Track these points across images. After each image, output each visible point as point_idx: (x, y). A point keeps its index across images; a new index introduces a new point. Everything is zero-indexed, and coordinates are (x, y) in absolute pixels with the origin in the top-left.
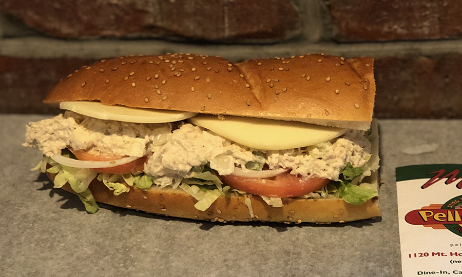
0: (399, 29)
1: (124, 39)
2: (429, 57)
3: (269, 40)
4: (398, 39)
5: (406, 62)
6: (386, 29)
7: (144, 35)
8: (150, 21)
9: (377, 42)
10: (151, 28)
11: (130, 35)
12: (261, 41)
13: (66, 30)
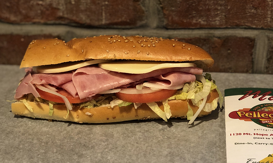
0: (202, 21)
1: (46, 24)
2: (219, 38)
3: (128, 27)
4: (201, 28)
5: (206, 40)
6: (194, 21)
7: (57, 22)
8: (61, 14)
9: (189, 29)
10: (61, 18)
11: (49, 22)
12: (123, 27)
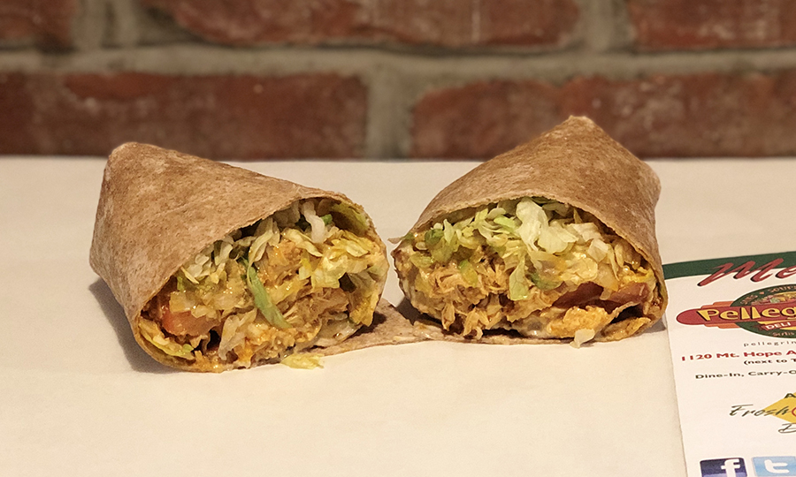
0: (723, 31)
1: (324, 47)
2: (765, 72)
3: (536, 48)
4: (720, 47)
5: (732, 79)
6: (703, 31)
7: (354, 40)
8: (363, 17)
9: (690, 51)
10: (364, 29)
11: (333, 41)
12: (524, 49)
13: (235, 31)
